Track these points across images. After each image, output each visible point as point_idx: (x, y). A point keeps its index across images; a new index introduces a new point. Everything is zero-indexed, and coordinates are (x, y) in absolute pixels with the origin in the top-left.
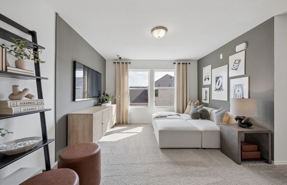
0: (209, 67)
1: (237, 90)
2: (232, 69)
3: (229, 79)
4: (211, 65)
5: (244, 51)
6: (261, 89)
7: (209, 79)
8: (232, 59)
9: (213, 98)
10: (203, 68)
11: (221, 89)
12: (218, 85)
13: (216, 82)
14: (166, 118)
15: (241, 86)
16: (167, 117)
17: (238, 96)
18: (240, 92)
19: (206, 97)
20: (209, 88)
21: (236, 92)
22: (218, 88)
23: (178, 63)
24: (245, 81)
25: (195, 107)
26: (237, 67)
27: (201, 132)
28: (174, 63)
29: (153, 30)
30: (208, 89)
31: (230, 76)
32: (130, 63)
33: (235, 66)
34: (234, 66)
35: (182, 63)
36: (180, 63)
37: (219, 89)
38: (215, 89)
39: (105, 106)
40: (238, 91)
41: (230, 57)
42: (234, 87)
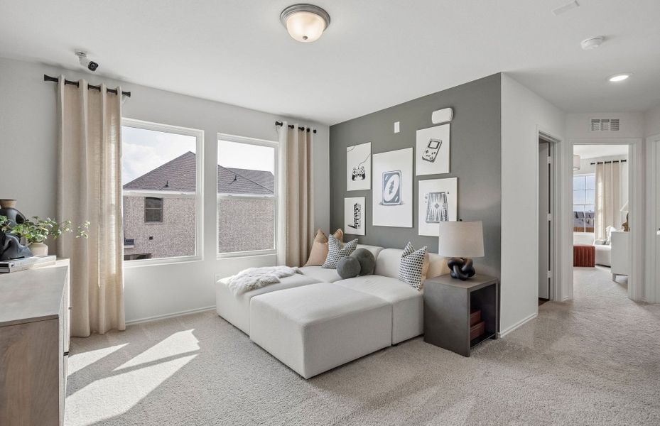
0: (367, 147)
1: (433, 204)
2: (424, 159)
3: (416, 180)
4: (370, 143)
5: (449, 125)
6: (479, 203)
7: (364, 176)
8: (423, 136)
9: (375, 223)
10: (348, 149)
11: (398, 202)
12: (390, 192)
13: (385, 185)
14: (277, 285)
15: (442, 196)
16: (279, 282)
17: (435, 217)
18: (441, 208)
19: (356, 220)
20: (364, 198)
21: (433, 208)
22: (389, 197)
23: (289, 126)
24: (450, 185)
25: (340, 247)
26: (434, 155)
27: (389, 307)
28: (277, 124)
29: (289, 10)
30: (361, 201)
31: (418, 174)
32: (129, 94)
33: (429, 154)
34: (427, 152)
35: (299, 128)
36: (293, 127)
37: (393, 201)
38: (381, 200)
39: (25, 269)
40: (437, 206)
41: (418, 132)
42: (426, 198)
